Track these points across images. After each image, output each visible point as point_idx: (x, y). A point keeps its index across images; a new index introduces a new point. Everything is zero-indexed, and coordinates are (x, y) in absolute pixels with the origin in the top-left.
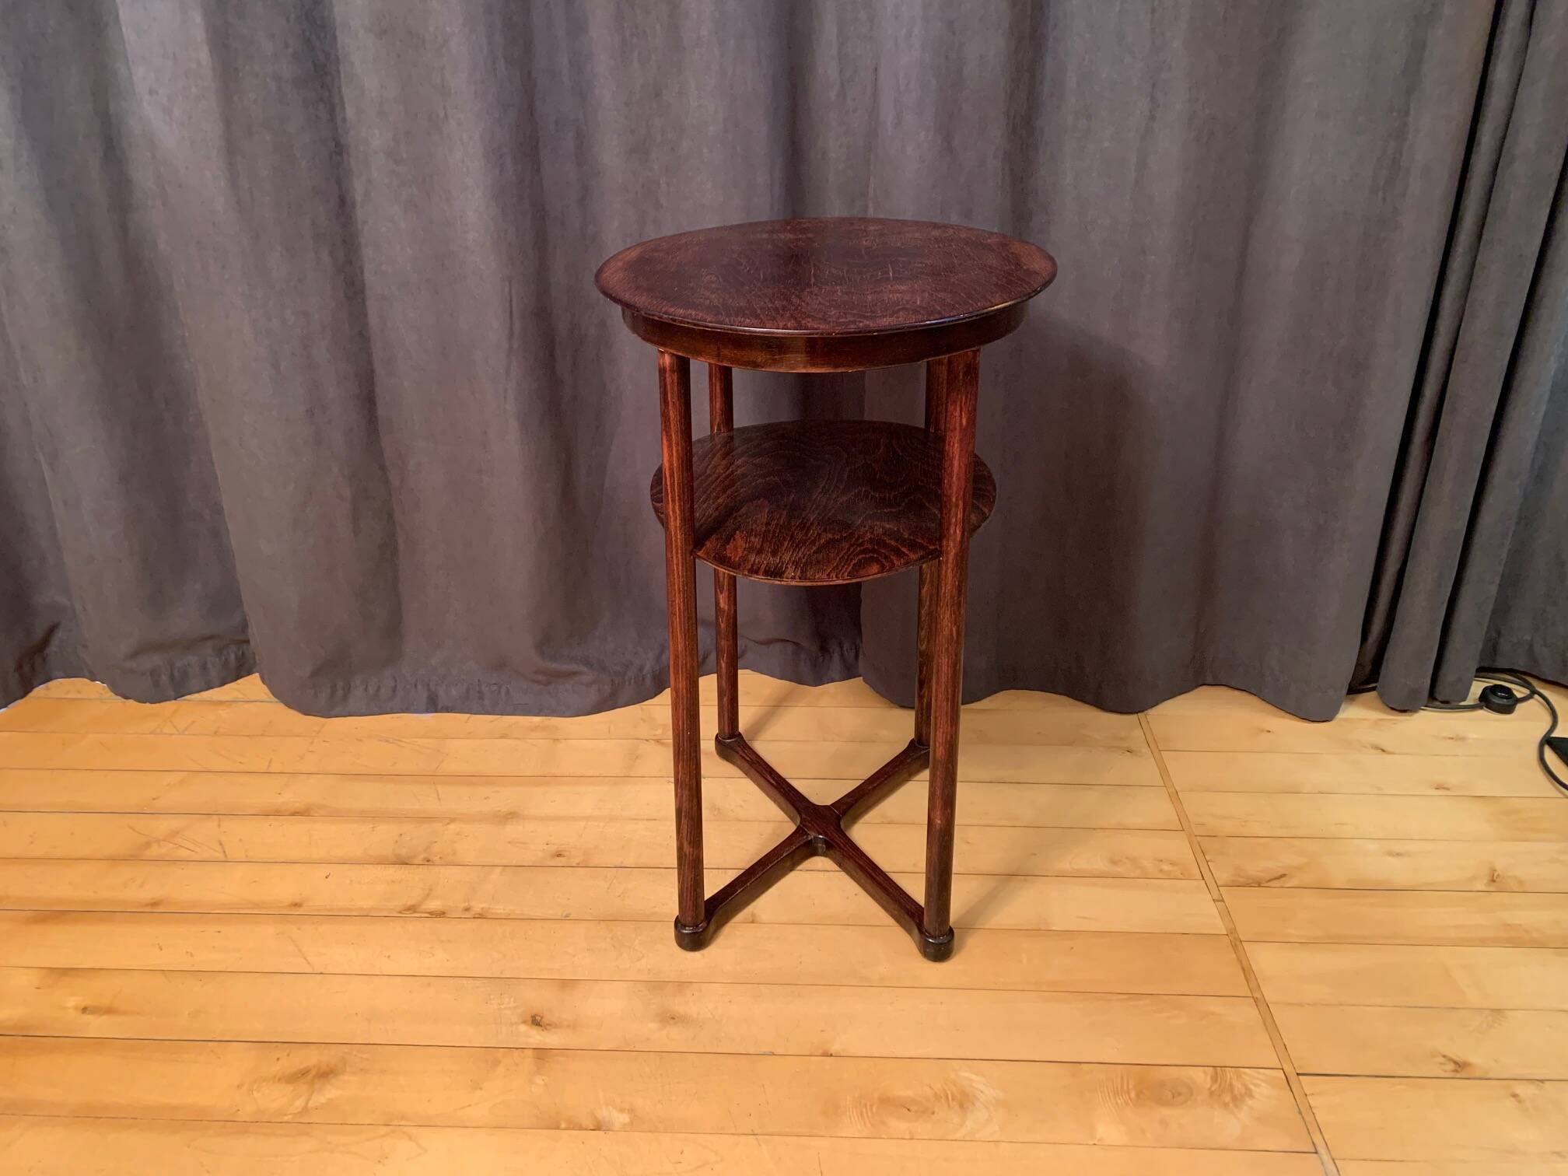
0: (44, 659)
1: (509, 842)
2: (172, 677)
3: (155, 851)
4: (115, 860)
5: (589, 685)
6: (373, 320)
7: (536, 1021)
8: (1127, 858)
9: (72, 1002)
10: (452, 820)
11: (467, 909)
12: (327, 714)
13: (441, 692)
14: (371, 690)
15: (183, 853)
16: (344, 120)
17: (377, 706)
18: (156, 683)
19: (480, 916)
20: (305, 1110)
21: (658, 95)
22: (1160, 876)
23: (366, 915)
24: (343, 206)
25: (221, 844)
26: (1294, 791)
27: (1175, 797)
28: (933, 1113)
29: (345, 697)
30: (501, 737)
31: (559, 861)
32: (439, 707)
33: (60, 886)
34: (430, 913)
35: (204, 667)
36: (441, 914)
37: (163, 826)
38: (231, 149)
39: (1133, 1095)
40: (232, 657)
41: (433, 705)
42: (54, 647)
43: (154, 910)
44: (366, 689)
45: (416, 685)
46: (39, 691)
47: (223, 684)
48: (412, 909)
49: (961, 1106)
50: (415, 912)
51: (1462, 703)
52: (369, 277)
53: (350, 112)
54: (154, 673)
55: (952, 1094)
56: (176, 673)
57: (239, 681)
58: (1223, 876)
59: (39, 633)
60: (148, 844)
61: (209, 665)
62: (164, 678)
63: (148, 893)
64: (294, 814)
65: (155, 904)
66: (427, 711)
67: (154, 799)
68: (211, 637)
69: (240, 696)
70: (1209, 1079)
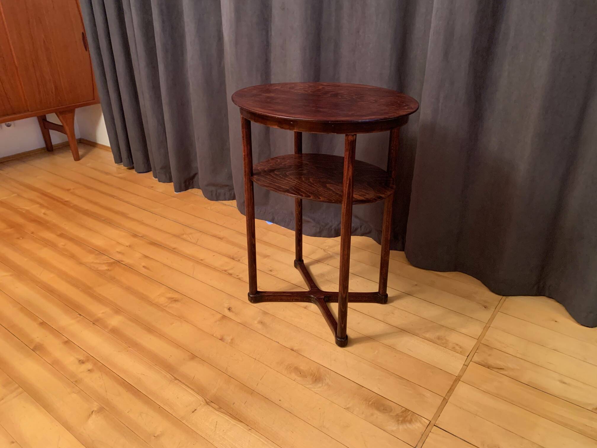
0: (193, 182)
1: (262, 263)
2: (216, 194)
3: (185, 236)
4: (174, 236)
5: (314, 226)
7: (229, 309)
8: (445, 340)
9: (143, 264)
11: (237, 276)
13: (276, 218)
15: (189, 239)
16: (271, 35)
18: (212, 195)
19: (239, 279)
20: (166, 306)
22: (451, 349)
23: (214, 268)
25: (198, 240)
26: (542, 345)
27: (487, 328)
28: (306, 378)
30: (284, 235)
31: (270, 273)
32: (274, 222)
33: (159, 237)
34: (229, 273)
36: (231, 274)
37: (189, 231)
39: (370, 403)
41: (273, 220)
42: (196, 179)
43: (173, 251)
45: (270, 213)
46: (190, 190)
47: (229, 200)
48: (225, 271)
49: (316, 380)
50: (225, 272)
54: (211, 191)
55: (316, 376)
57: (234, 200)
58: (476, 359)
59: (192, 174)
60: (183, 234)
61: (226, 194)
62: (214, 194)
63: (174, 246)
64: (219, 238)
65: (174, 249)
66: (271, 222)
67: (193, 224)
68: (227, 186)
69: (231, 204)
70: (401, 411)
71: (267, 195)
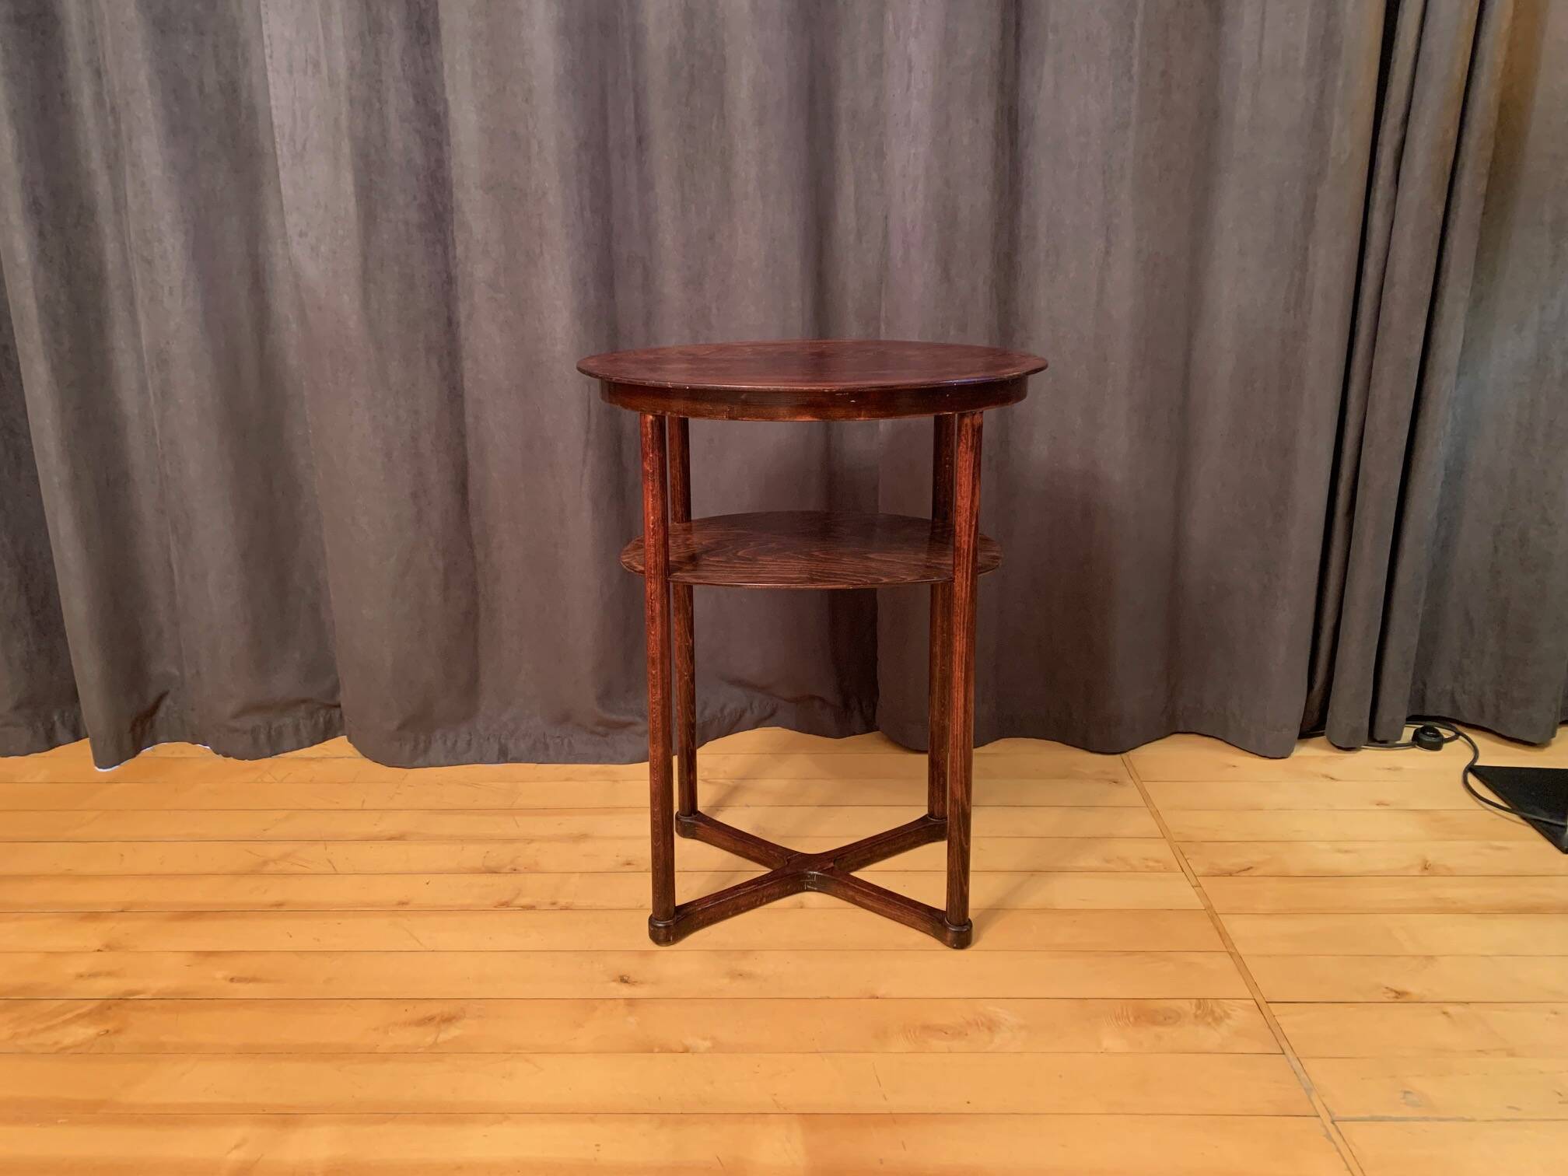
0: (152, 726)
1: (584, 856)
2: (269, 736)
3: (271, 867)
4: (238, 874)
5: (641, 735)
7: (624, 980)
8: (1118, 858)
9: (219, 975)
10: (532, 841)
11: (554, 904)
12: (411, 766)
13: (511, 745)
14: (449, 743)
15: (297, 869)
17: (454, 759)
18: (255, 741)
19: (566, 908)
20: (435, 1044)
21: (711, 238)
22: (1146, 870)
23: (465, 910)
24: (451, 324)
25: (330, 862)
26: (1257, 809)
27: (1156, 814)
28: (967, 1035)
29: (426, 751)
30: (567, 780)
31: (628, 868)
32: (509, 759)
33: (197, 894)
34: (522, 907)
35: (297, 729)
36: (532, 908)
37: (275, 850)
38: (366, 279)
39: (1132, 1019)
40: (322, 720)
41: (503, 757)
42: (161, 713)
43: (278, 908)
44: (445, 743)
45: (488, 738)
46: (146, 752)
47: (312, 744)
48: (506, 904)
49: (989, 1029)
50: (508, 907)
51: (1398, 742)
52: (468, 384)
53: (460, 251)
54: (254, 732)
55: (981, 1021)
56: (273, 733)
57: (326, 742)
58: (1200, 869)
59: (151, 700)
60: (265, 863)
61: (302, 726)
62: (263, 737)
63: (273, 896)
64: (391, 839)
65: (280, 905)
66: (499, 762)
67: (265, 830)
68: (304, 701)
69: (328, 753)
70: (1193, 1007)
71: (471, 689)
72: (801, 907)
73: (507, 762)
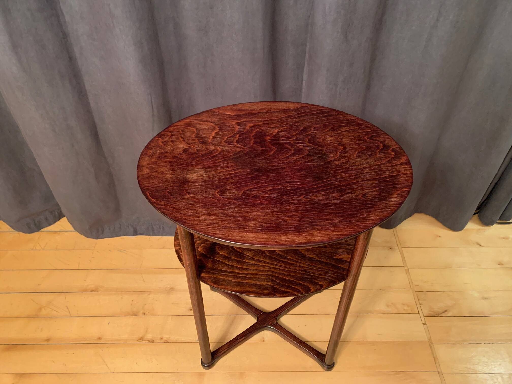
1: (173, 304)
2: (35, 224)
3: (43, 312)
4: (29, 317)
6: (92, 104)
8: (392, 304)
10: (150, 293)
11: (161, 338)
13: (138, 228)
14: (112, 229)
15: (54, 313)
17: (115, 234)
18: (29, 227)
19: (166, 342)
22: (404, 312)
23: (125, 343)
25: (67, 308)
26: (449, 267)
27: (407, 271)
29: (103, 232)
31: (191, 313)
33: (12, 332)
34: (149, 341)
35: (47, 219)
36: (151, 341)
37: (44, 299)
40: (57, 213)
41: (136, 233)
43: (48, 342)
44: (110, 229)
45: (128, 226)
48: (142, 339)
50: (143, 340)
54: (28, 224)
58: (426, 312)
60: (40, 309)
62: (32, 225)
63: (44, 335)
64: (92, 291)
65: (48, 340)
66: (134, 235)
67: (39, 285)
68: (47, 210)
71: (117, 210)
72: (263, 342)
73: (137, 235)
